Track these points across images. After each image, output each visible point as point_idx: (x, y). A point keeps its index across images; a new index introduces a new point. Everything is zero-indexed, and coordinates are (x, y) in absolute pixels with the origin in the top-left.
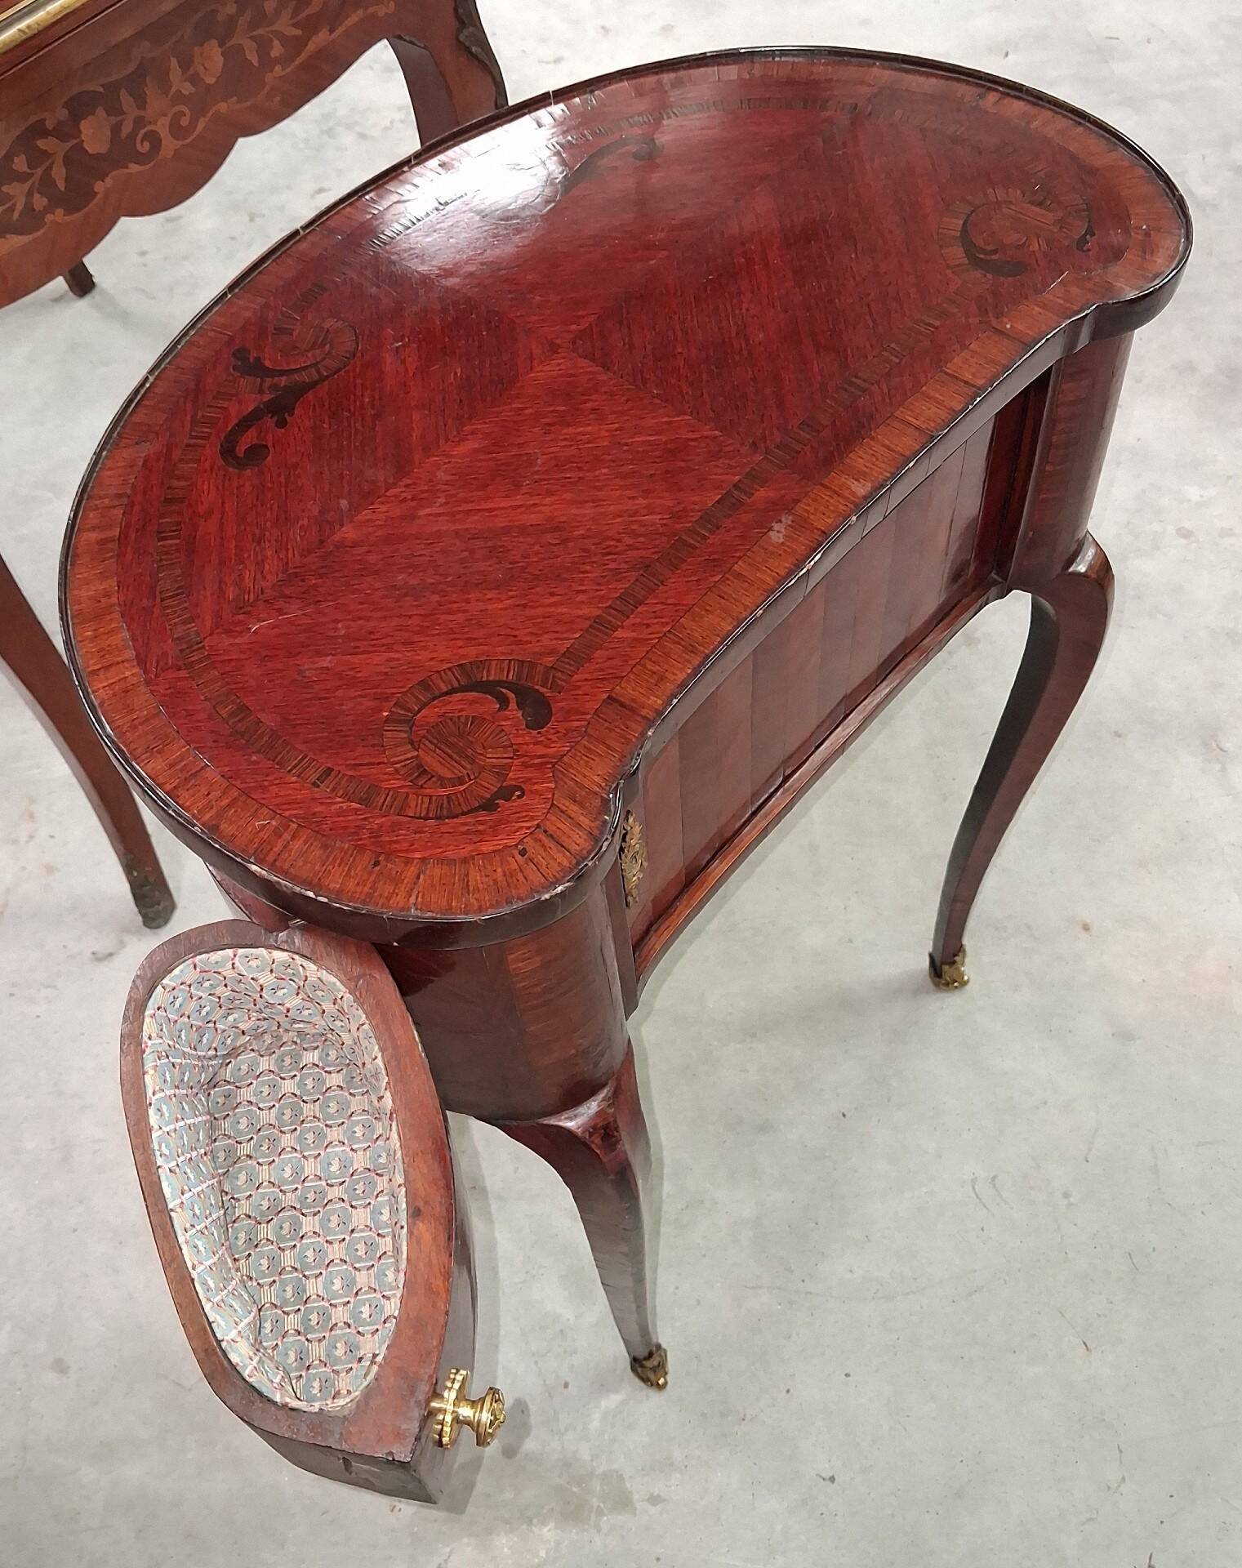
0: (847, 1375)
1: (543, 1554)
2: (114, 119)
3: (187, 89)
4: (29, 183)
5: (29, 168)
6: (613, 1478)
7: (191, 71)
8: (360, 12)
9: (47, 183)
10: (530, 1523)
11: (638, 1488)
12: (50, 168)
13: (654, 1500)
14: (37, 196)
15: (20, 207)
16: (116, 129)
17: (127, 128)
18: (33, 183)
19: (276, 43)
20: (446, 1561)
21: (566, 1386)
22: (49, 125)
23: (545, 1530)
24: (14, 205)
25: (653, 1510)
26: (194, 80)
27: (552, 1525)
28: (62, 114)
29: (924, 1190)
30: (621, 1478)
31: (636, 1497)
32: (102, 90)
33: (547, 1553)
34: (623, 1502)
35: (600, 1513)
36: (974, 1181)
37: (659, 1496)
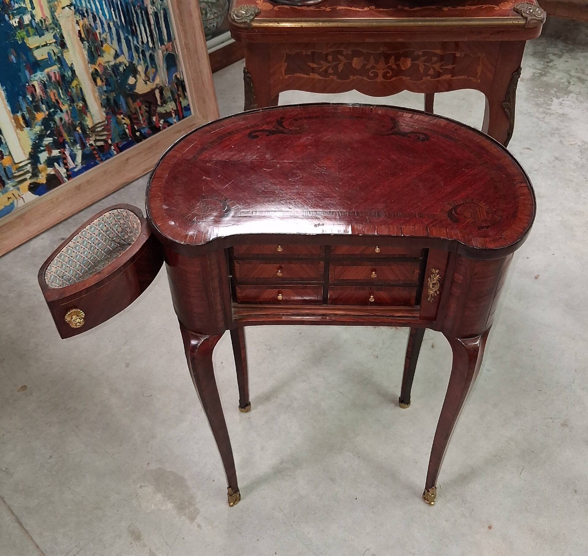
0: (276, 553)
1: (163, 508)
2: (366, 62)
3: (394, 67)
4: (330, 64)
5: (332, 60)
6: (197, 512)
7: (398, 63)
8: (466, 77)
9: (335, 68)
10: (169, 499)
11: (199, 519)
12: (339, 64)
13: (199, 526)
14: (331, 69)
15: (324, 69)
16: (365, 65)
17: (368, 67)
18: (332, 65)
19: (432, 70)
20: (144, 486)
21: (214, 481)
22: (344, 53)
23: (170, 504)
24: (322, 67)
25: (196, 528)
26: (398, 65)
27: (173, 505)
28: (350, 52)
29: (353, 537)
30: (198, 513)
31: (196, 521)
32: (365, 53)
33: (164, 509)
34: (192, 519)
35: (185, 514)
36: (368, 549)
37: (201, 526)
